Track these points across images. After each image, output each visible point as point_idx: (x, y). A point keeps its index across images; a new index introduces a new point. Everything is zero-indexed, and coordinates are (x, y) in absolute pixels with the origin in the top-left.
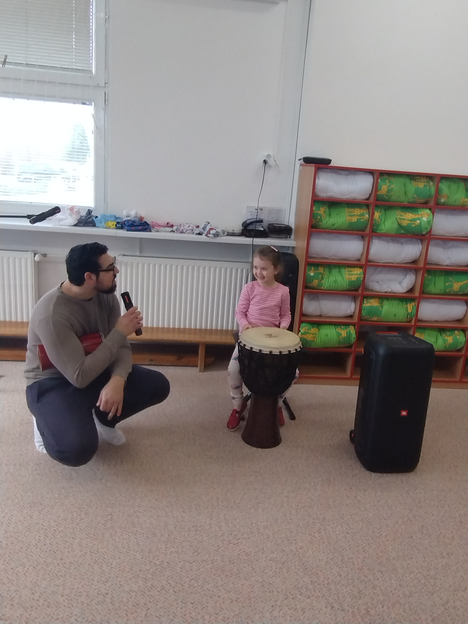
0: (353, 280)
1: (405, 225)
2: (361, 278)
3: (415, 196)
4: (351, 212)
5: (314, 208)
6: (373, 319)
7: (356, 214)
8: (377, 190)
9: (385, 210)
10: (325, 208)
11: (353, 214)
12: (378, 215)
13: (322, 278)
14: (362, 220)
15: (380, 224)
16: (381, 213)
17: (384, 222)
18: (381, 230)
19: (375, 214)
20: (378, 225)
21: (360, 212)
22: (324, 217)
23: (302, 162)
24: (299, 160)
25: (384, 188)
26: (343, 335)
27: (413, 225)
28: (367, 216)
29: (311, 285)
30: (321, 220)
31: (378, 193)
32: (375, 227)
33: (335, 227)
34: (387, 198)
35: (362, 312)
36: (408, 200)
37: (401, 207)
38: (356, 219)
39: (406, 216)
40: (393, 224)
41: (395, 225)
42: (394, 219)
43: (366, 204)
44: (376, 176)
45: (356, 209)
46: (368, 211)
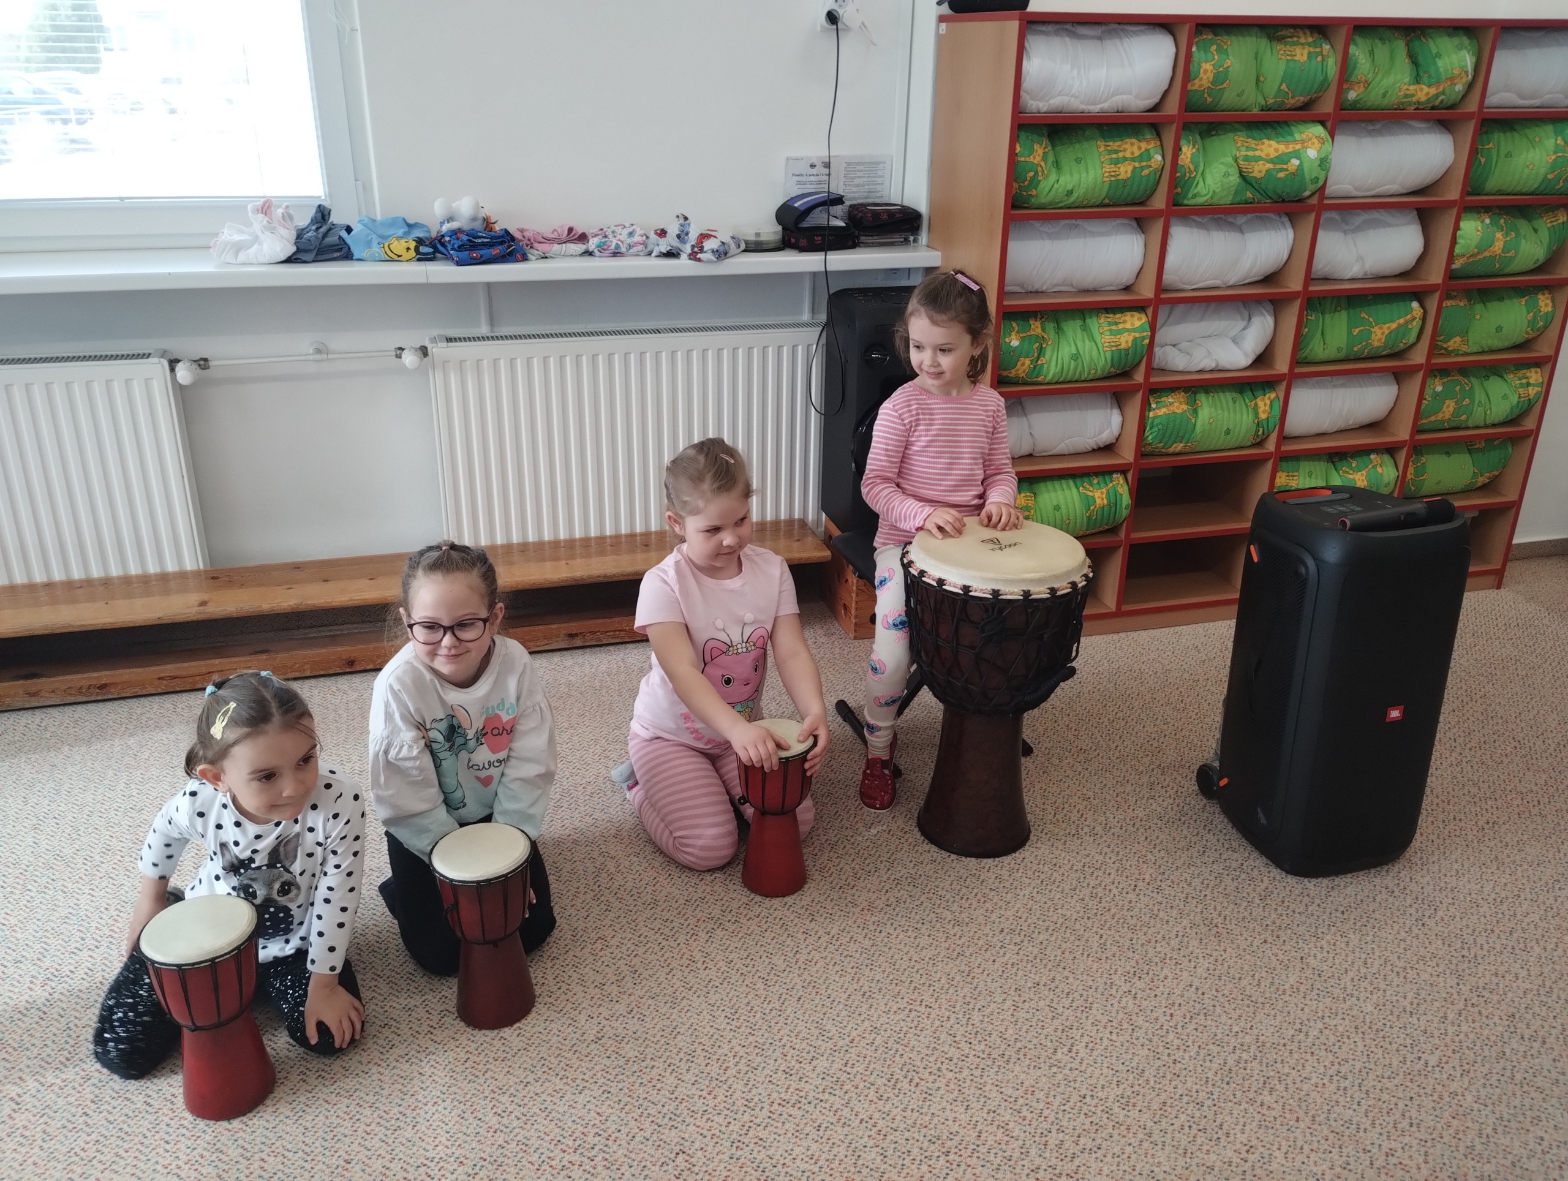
0: (1123, 346)
1: (1256, 174)
2: (1144, 338)
3: (1284, 87)
4: (1116, 152)
5: (1018, 149)
6: (1171, 450)
7: (1128, 155)
8: (1187, 78)
9: (1202, 136)
10: (1044, 145)
11: (1121, 155)
12: (1188, 154)
13: (1041, 351)
14: (1146, 172)
15: (1195, 177)
16: (1196, 147)
17: (1202, 174)
18: (1195, 196)
19: (1182, 149)
20: (1189, 183)
21: (1139, 148)
22: (1042, 172)
23: (944, 9)
24: (937, 4)
25: (1206, 71)
26: (1098, 501)
27: (1281, 175)
28: (1159, 158)
29: (1013, 373)
30: (1034, 182)
31: (1189, 86)
32: (1180, 190)
33: (1072, 199)
34: (1209, 100)
35: (1147, 434)
36: (1263, 103)
37: (1241, 123)
38: (1130, 168)
39: (1262, 150)
40: (1227, 175)
41: (1232, 178)
42: (1230, 160)
43: (1151, 123)
44: (1181, 34)
45: (1128, 140)
46: (1159, 143)
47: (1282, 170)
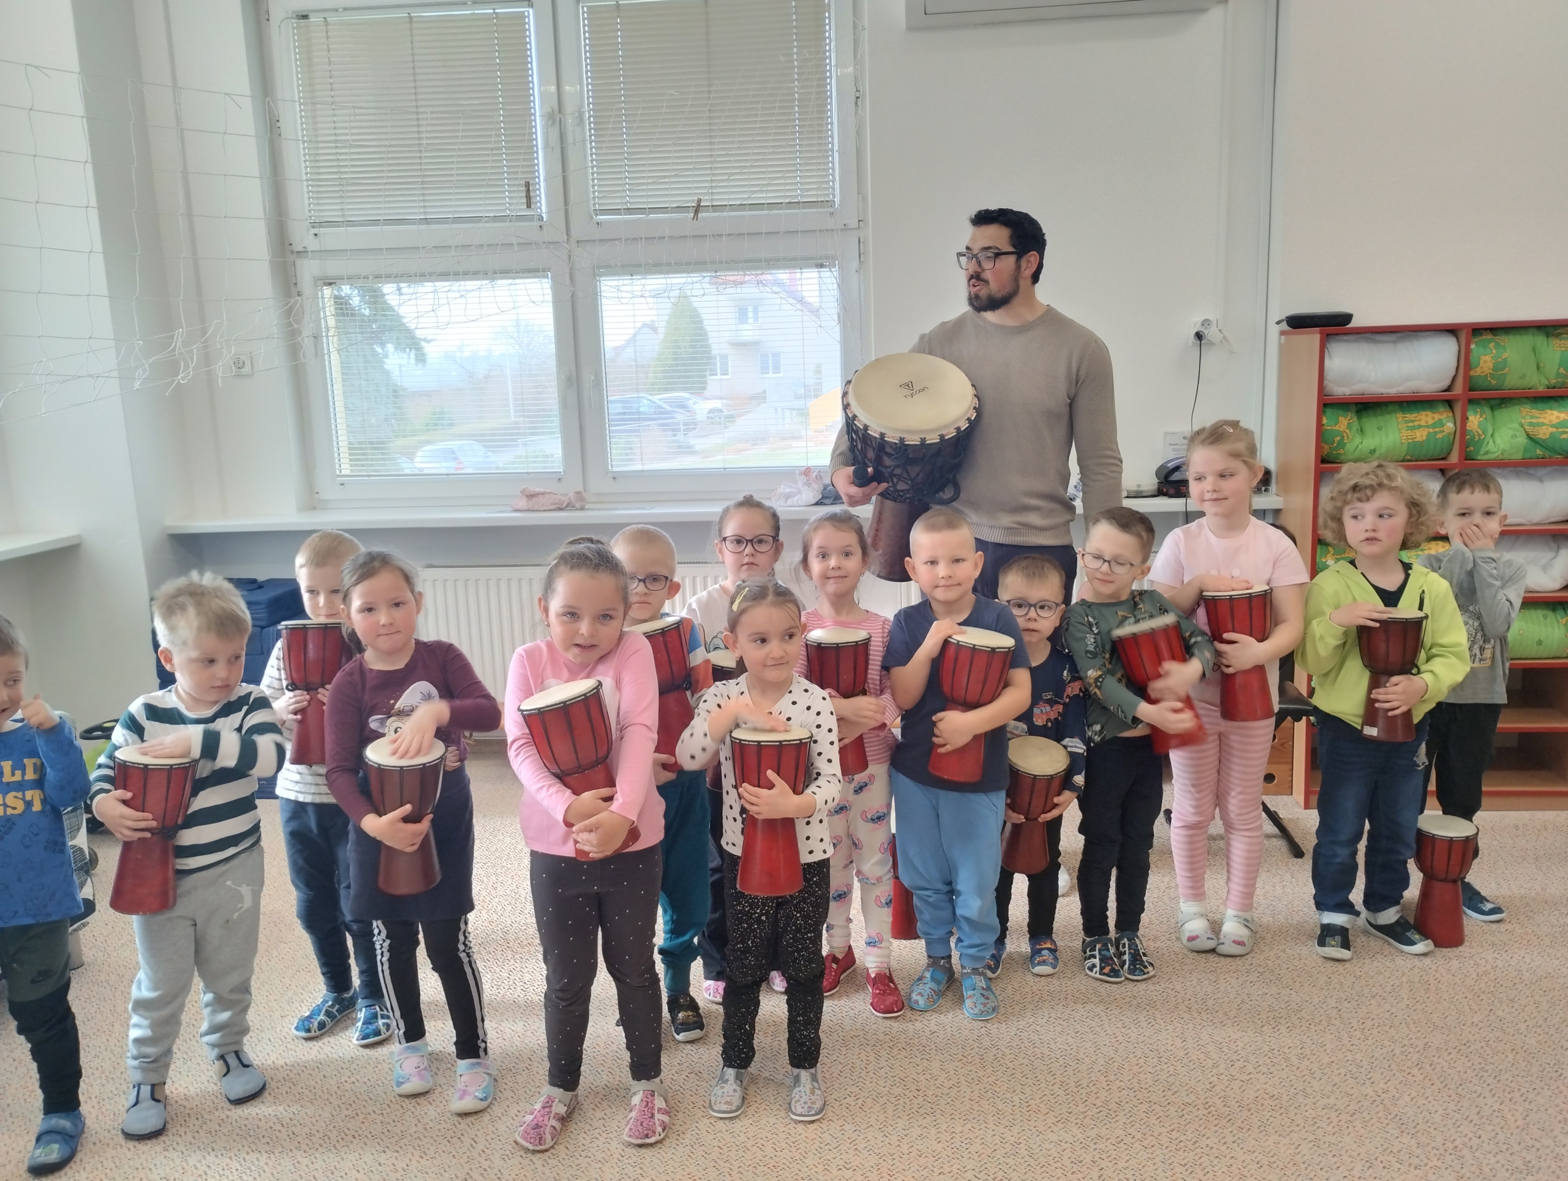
1: (1541, 436)
3: (1562, 370)
4: (1413, 421)
5: (1325, 421)
7: (1423, 423)
8: (1468, 366)
9: (1492, 409)
10: (1349, 418)
11: (1416, 423)
12: (1476, 422)
14: (1439, 436)
15: (1484, 439)
16: (1484, 416)
17: (1492, 435)
18: (1487, 453)
19: (1470, 418)
20: (1480, 442)
21: (1433, 418)
22: (1348, 436)
23: (1284, 326)
24: (1278, 323)
25: (1485, 362)
27: (1564, 436)
28: (1451, 425)
30: (1342, 445)
31: (1472, 373)
32: (1472, 448)
34: (1494, 382)
36: (1547, 382)
37: (1528, 398)
38: (1425, 433)
39: (1545, 418)
40: (1514, 436)
41: (1519, 439)
42: (1516, 425)
43: (1445, 400)
44: (1463, 337)
45: (1424, 413)
46: (1451, 414)
47: (1564, 432)
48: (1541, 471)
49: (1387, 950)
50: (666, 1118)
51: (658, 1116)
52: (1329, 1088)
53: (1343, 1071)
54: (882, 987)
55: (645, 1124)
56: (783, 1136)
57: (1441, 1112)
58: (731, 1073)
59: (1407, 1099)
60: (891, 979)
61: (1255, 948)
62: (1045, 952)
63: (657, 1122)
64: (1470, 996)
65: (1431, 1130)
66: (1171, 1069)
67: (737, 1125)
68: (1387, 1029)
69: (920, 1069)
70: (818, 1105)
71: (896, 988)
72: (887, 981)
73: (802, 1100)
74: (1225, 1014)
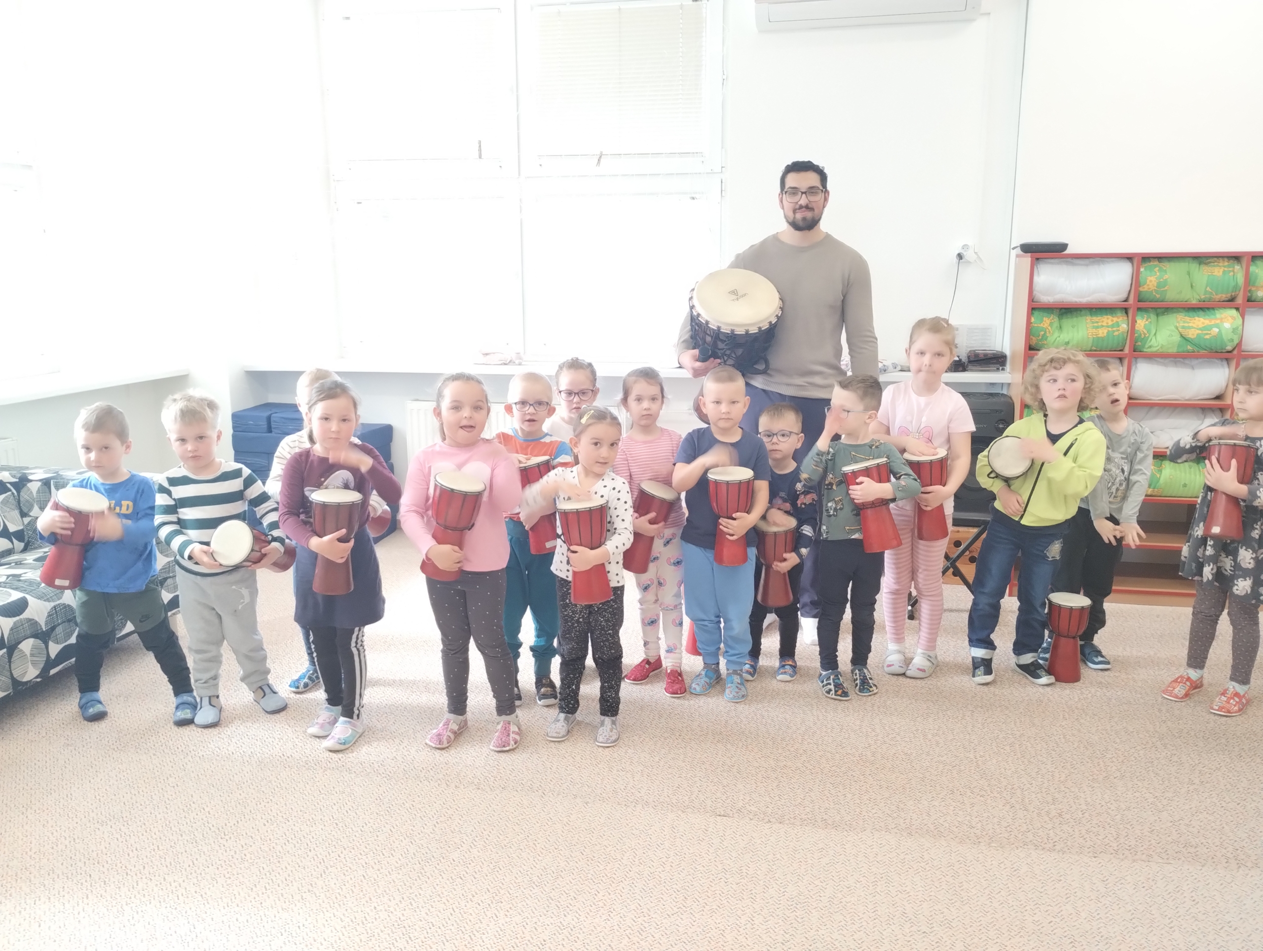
1: (1190, 336)
3: (1208, 289)
4: (1097, 322)
5: (1033, 320)
7: (1104, 324)
8: (1139, 285)
9: (1157, 315)
10: (1052, 318)
11: (1100, 324)
12: (1142, 324)
14: (1116, 333)
15: (1148, 337)
16: (1149, 320)
17: (1155, 334)
18: (1150, 347)
19: (1138, 321)
20: (1145, 340)
21: (1112, 321)
22: (1049, 332)
23: (1018, 251)
24: (1016, 248)
25: (1151, 281)
27: (1207, 337)
28: (1125, 326)
30: (1045, 337)
31: (1142, 289)
32: (1140, 343)
34: (1158, 296)
36: (1198, 297)
37: (1183, 308)
38: (1106, 331)
39: (1194, 323)
40: (1171, 336)
41: (1174, 338)
42: (1173, 328)
43: (1123, 308)
44: (1135, 261)
45: (1106, 317)
46: (1126, 318)
47: (1207, 334)
48: (1195, 362)
49: (1025, 680)
50: (518, 737)
51: (512, 735)
52: (945, 752)
53: (959, 744)
54: (673, 678)
55: (503, 740)
56: (589, 752)
57: (1013, 769)
58: (562, 716)
59: (994, 761)
60: (680, 674)
61: (933, 675)
62: (788, 667)
63: (511, 739)
64: (1067, 710)
65: (1002, 779)
66: (847, 736)
67: (563, 745)
68: (1000, 724)
69: (685, 725)
70: (614, 738)
71: (683, 680)
72: (677, 675)
73: (604, 735)
74: (896, 709)
